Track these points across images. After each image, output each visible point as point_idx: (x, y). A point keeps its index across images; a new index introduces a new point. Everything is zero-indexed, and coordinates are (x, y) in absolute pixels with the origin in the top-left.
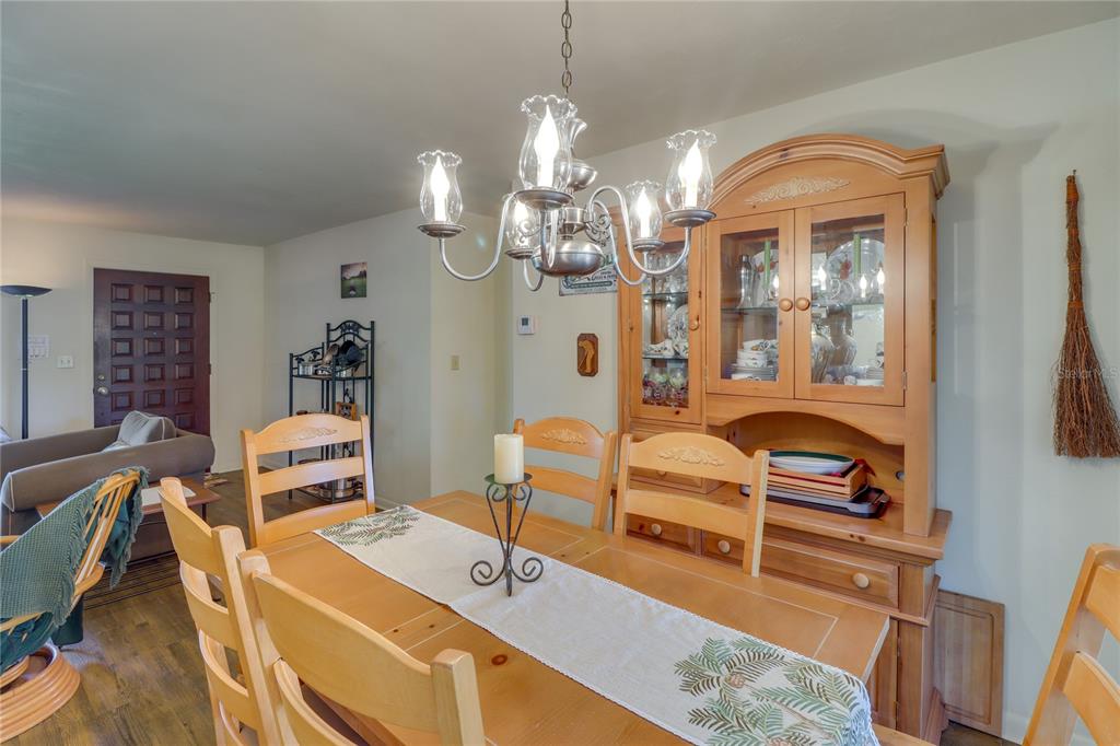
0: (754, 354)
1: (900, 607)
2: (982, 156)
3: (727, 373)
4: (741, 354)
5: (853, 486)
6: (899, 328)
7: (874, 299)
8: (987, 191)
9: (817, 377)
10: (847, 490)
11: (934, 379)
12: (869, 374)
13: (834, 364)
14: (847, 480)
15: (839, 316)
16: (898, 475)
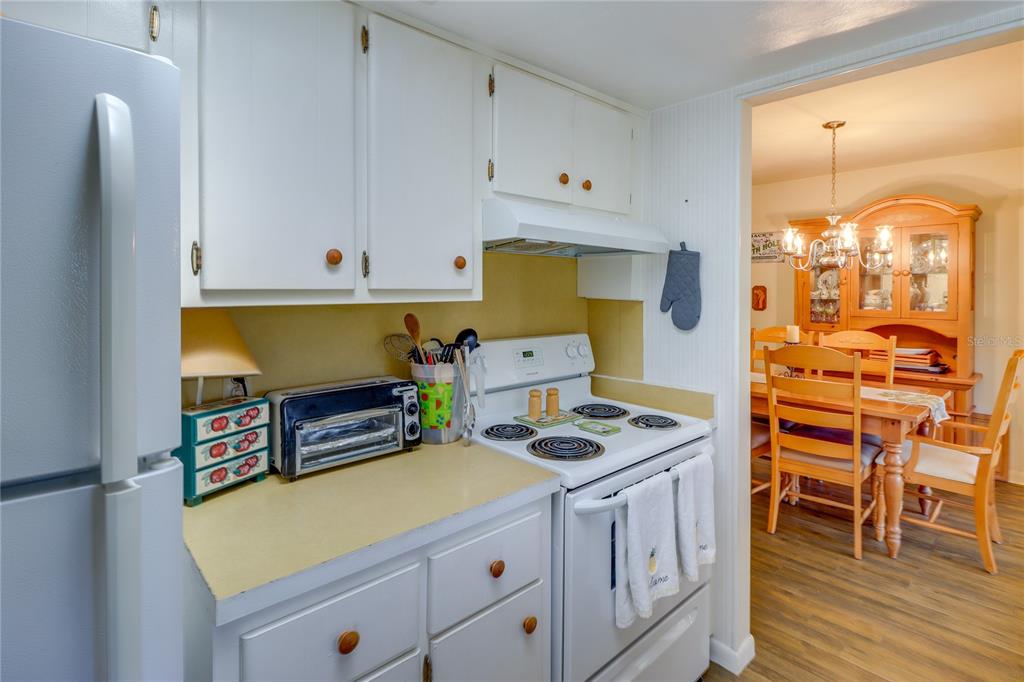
0: (875, 297)
1: (955, 410)
2: (999, 201)
3: (861, 307)
4: (867, 297)
5: (931, 360)
6: (954, 285)
7: (942, 269)
8: (1001, 218)
9: (913, 308)
10: (928, 361)
11: (973, 308)
12: (939, 307)
13: (918, 302)
14: (928, 357)
15: (919, 278)
16: (955, 357)
